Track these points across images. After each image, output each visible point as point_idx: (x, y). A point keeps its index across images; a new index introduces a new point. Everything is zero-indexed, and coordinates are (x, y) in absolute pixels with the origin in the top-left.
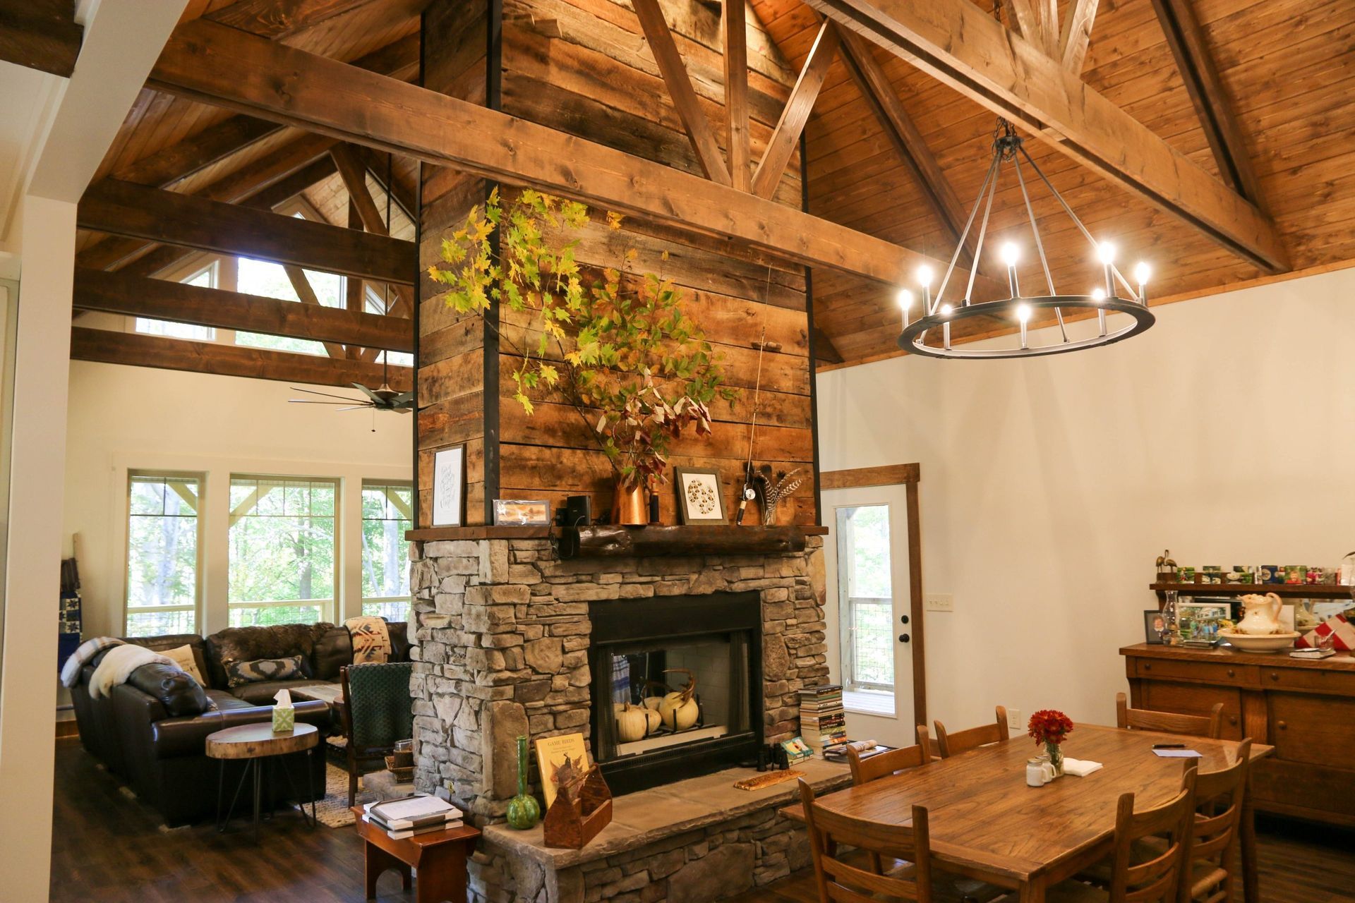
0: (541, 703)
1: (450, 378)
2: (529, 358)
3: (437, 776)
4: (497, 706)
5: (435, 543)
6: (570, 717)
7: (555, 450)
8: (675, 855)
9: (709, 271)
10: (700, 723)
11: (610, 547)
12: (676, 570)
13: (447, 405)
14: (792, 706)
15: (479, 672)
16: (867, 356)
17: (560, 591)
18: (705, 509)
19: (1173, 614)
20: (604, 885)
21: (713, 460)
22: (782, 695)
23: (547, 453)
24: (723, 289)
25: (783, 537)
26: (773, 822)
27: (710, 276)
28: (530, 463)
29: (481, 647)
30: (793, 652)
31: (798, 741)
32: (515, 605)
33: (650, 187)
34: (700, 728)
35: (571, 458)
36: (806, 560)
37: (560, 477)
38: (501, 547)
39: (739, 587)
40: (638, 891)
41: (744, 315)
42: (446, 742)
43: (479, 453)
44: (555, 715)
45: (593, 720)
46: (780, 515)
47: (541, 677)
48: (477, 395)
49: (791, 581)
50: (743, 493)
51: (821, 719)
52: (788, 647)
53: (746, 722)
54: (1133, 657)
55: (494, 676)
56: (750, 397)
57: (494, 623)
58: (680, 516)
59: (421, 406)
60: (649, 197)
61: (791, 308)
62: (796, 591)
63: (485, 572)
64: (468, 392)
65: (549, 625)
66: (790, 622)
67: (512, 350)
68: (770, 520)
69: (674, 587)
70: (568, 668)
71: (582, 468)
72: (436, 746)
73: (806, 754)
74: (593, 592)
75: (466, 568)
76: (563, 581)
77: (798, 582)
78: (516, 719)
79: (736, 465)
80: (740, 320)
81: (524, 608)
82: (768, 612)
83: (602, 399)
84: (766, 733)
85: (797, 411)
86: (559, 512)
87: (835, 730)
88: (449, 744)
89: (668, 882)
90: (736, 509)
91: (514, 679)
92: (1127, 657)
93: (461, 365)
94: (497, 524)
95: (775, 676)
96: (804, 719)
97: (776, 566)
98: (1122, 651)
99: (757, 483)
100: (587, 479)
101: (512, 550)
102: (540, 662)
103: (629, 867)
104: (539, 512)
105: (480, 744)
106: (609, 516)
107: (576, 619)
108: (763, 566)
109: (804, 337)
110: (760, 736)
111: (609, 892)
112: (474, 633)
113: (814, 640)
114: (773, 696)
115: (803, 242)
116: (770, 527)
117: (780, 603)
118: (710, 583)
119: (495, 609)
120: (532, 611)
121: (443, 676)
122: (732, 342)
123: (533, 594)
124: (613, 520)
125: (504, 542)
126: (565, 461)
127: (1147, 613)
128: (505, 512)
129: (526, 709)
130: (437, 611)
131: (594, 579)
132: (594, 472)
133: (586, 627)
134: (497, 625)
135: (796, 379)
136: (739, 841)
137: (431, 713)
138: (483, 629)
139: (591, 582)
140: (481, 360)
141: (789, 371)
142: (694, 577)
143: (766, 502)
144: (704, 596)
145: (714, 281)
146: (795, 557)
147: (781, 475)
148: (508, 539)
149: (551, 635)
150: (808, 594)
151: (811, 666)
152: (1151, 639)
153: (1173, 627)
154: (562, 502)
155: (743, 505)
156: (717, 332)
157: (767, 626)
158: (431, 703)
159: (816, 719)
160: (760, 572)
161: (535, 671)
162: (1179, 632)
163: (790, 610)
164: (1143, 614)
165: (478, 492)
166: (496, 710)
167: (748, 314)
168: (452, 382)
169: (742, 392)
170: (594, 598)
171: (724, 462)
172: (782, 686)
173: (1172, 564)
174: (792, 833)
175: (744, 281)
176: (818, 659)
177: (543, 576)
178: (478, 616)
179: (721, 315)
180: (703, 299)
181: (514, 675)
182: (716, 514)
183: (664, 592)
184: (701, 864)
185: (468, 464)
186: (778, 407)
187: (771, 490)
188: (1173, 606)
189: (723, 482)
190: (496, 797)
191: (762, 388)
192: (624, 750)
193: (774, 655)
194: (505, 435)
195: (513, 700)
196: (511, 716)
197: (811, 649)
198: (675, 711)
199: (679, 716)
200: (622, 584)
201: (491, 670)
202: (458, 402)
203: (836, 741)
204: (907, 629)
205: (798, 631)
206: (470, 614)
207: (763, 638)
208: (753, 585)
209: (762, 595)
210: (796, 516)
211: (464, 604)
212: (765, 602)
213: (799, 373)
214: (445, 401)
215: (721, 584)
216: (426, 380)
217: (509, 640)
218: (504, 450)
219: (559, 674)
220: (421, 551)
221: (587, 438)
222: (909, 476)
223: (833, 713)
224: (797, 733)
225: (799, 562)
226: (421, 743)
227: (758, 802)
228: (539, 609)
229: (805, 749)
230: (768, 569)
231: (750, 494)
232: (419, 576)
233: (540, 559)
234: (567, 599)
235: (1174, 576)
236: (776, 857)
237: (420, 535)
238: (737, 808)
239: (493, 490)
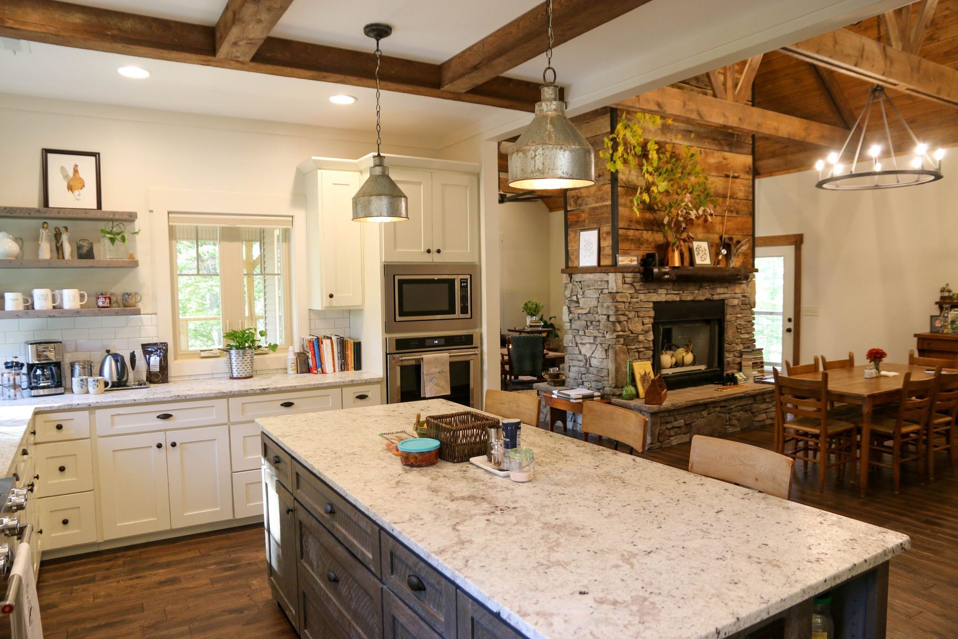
0: (634, 347)
1: (589, 197)
2: (631, 189)
3: (581, 381)
4: (618, 346)
5: (580, 274)
6: (645, 354)
7: (640, 231)
8: (694, 414)
9: (706, 138)
10: (694, 363)
11: (666, 276)
12: (689, 289)
13: (587, 210)
14: (738, 357)
15: (607, 332)
16: (774, 172)
17: (642, 297)
18: (703, 259)
19: (947, 317)
20: (667, 423)
21: (706, 235)
22: (734, 351)
23: (637, 233)
24: (713, 147)
25: (740, 273)
26: (734, 406)
27: (706, 140)
28: (631, 238)
29: (609, 321)
30: (739, 330)
31: (741, 374)
32: (624, 302)
33: (692, 106)
34: (693, 365)
35: (647, 235)
36: (747, 285)
37: (642, 244)
38: (620, 276)
39: (716, 297)
40: (679, 427)
41: (722, 160)
42: (586, 364)
43: (608, 233)
44: (639, 352)
45: (653, 356)
46: (736, 263)
47: (634, 335)
48: (607, 206)
49: (740, 296)
50: (720, 251)
51: (753, 363)
52: (737, 328)
53: (716, 364)
54: (921, 338)
55: (617, 333)
56: (724, 202)
57: (617, 310)
58: (692, 262)
59: (569, 209)
60: (691, 111)
61: (745, 154)
62: (742, 300)
63: (613, 287)
64: (600, 204)
65: (637, 312)
66: (739, 316)
67: (623, 185)
68: (732, 265)
69: (688, 296)
70: (645, 332)
71: (651, 239)
72: (580, 367)
73: (745, 380)
74: (655, 298)
75: (600, 286)
76: (643, 292)
77: (743, 296)
78: (624, 353)
79: (716, 237)
80: (720, 162)
81: (628, 304)
82: (729, 310)
83: (662, 207)
84: (725, 369)
85: (746, 208)
86: (642, 260)
87: (759, 369)
88: (588, 365)
89: (691, 426)
90: (716, 259)
91: (624, 335)
92: (918, 339)
93: (596, 191)
94: (618, 266)
95: (731, 342)
96: (744, 363)
97: (733, 288)
98: (915, 335)
99: (727, 246)
100: (653, 245)
101: (624, 277)
102: (634, 328)
103: (677, 416)
104: (634, 260)
105: (608, 364)
106: (664, 262)
107: (648, 309)
108: (727, 287)
109: (750, 169)
110: (722, 370)
111: (669, 426)
112: (605, 315)
113: (749, 326)
114: (729, 352)
115: (759, 125)
116: (733, 268)
117: (734, 306)
118: (703, 295)
119: (617, 304)
120: (631, 305)
121: (585, 335)
122: (716, 174)
123: (631, 298)
124: (665, 264)
125: (621, 274)
126: (644, 236)
127: (932, 317)
128: (623, 260)
129: (628, 349)
130: (581, 306)
131: (655, 291)
132: (656, 241)
133: (652, 314)
134: (618, 311)
135: (746, 192)
136: (720, 412)
137: (577, 352)
138: (611, 313)
139: (654, 293)
140: (609, 190)
141: (742, 188)
142: (697, 292)
143: (730, 256)
144: (700, 301)
145: (708, 143)
146: (742, 283)
147: (738, 242)
148: (622, 272)
149: (638, 317)
150: (747, 302)
151: (747, 338)
152: (934, 330)
153: (946, 324)
154: (643, 256)
155: (720, 257)
156: (709, 170)
157: (728, 317)
158: (577, 348)
159: (751, 363)
160: (726, 291)
161: (632, 333)
162: (949, 327)
163: (738, 310)
164: (929, 319)
165: (608, 251)
166: (617, 348)
167: (724, 159)
168: (590, 199)
169: (721, 200)
170: (655, 300)
171: (711, 236)
172: (734, 347)
173: (949, 291)
174: (742, 412)
175: (722, 141)
176: (750, 335)
177: (636, 290)
178: (608, 307)
179: (711, 161)
180: (703, 152)
181: (624, 334)
182: (708, 261)
183: (684, 298)
184: (704, 420)
185: (601, 238)
186: (736, 206)
187: (733, 249)
188: (947, 313)
189: (711, 246)
190: (616, 387)
191: (730, 197)
192: (664, 372)
193: (730, 332)
194: (621, 225)
195: (623, 345)
196: (623, 351)
197: (748, 330)
198: (683, 357)
199: (685, 359)
200: (667, 294)
201: (615, 331)
202: (594, 209)
203: (760, 374)
204: (791, 325)
205: (742, 320)
206: (602, 306)
207: (726, 323)
208: (722, 296)
209: (726, 302)
210: (743, 263)
211: (599, 302)
212: (727, 305)
213: (747, 188)
214: (586, 208)
215: (708, 296)
216: (573, 197)
217: (622, 318)
218: (621, 232)
219: (641, 334)
220: (571, 278)
221: (653, 225)
222: (797, 241)
223: (759, 361)
224: (740, 370)
225: (744, 286)
226: (570, 366)
227: (730, 395)
228: (633, 305)
229: (745, 377)
230: (729, 289)
231: (724, 252)
232: (571, 290)
233: (634, 282)
234: (645, 300)
235: (950, 298)
236: (735, 422)
237: (570, 271)
238: (721, 396)
239: (615, 250)
